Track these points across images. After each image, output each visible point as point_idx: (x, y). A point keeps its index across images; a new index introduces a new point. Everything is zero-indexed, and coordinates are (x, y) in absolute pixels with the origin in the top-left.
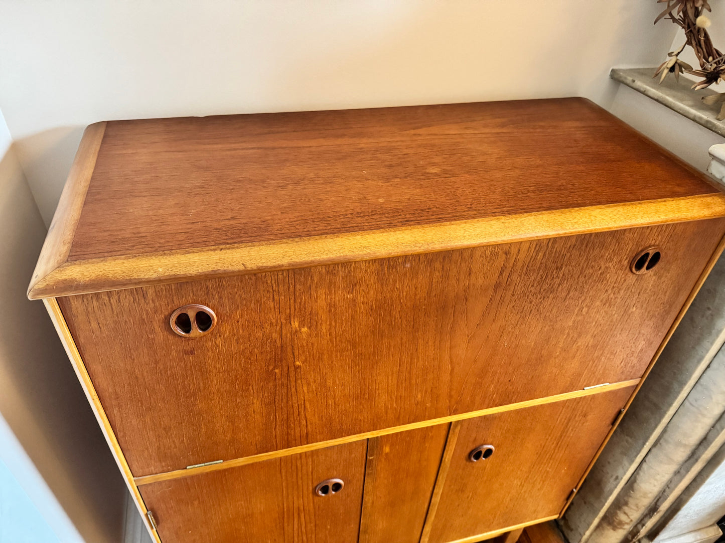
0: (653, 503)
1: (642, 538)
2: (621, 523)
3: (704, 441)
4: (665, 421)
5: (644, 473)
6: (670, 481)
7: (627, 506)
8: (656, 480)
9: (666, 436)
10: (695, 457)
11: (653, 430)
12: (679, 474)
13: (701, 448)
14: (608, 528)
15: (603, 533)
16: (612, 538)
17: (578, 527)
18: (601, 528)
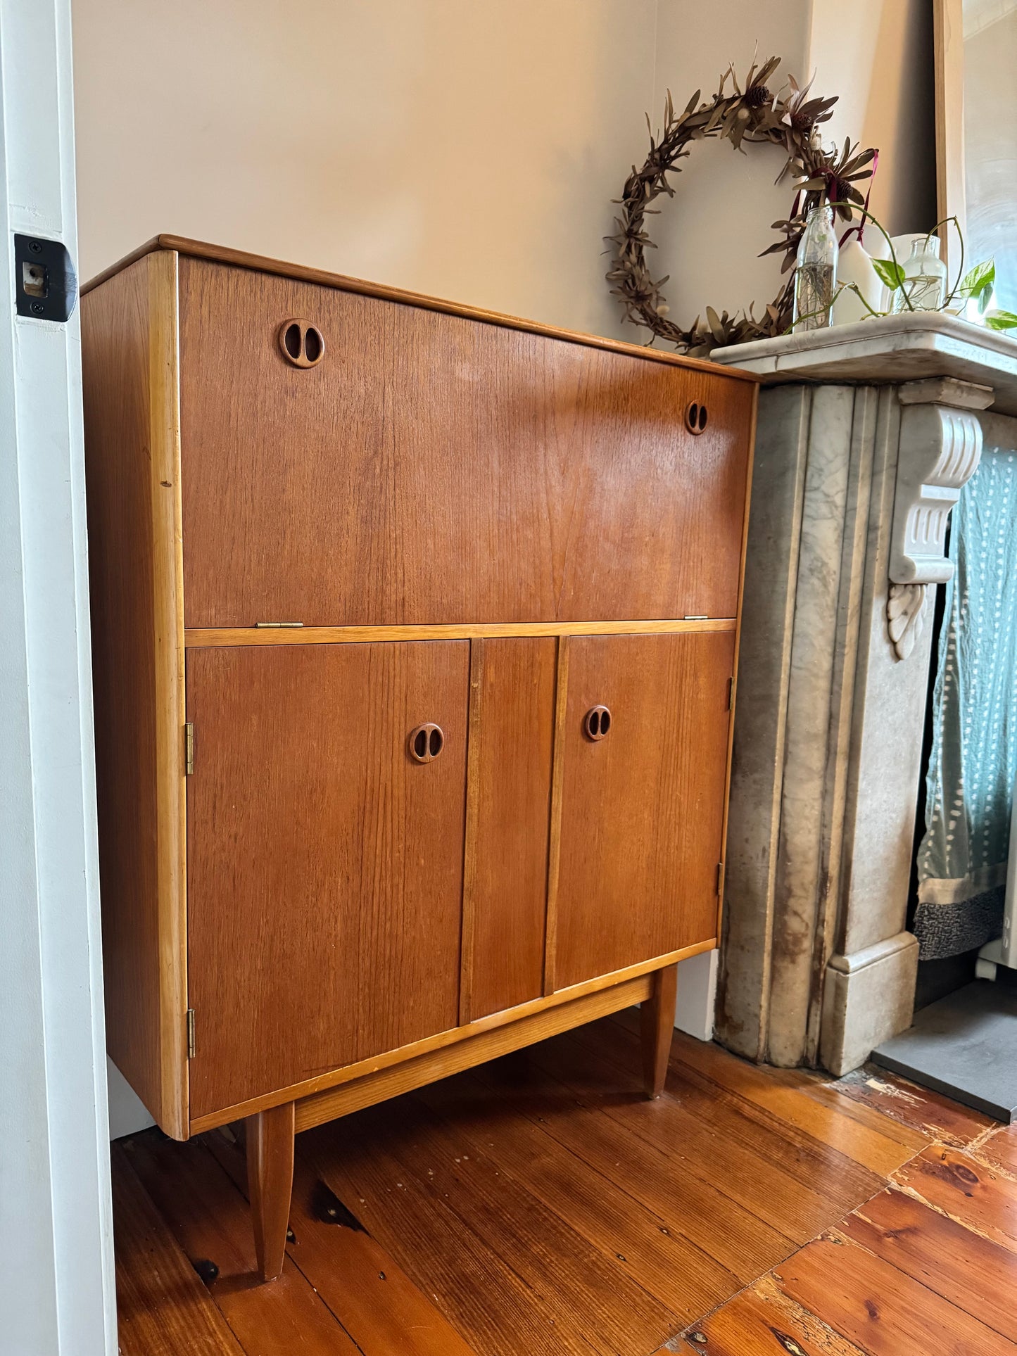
0: (820, 871)
1: (832, 957)
2: (797, 940)
3: (832, 720)
4: (782, 709)
5: (791, 816)
6: (823, 814)
7: (794, 896)
8: (807, 818)
9: (792, 736)
10: (832, 751)
11: (775, 733)
12: (826, 794)
13: (832, 732)
14: (785, 964)
15: (783, 984)
16: (797, 985)
17: (749, 1005)
18: (777, 975)
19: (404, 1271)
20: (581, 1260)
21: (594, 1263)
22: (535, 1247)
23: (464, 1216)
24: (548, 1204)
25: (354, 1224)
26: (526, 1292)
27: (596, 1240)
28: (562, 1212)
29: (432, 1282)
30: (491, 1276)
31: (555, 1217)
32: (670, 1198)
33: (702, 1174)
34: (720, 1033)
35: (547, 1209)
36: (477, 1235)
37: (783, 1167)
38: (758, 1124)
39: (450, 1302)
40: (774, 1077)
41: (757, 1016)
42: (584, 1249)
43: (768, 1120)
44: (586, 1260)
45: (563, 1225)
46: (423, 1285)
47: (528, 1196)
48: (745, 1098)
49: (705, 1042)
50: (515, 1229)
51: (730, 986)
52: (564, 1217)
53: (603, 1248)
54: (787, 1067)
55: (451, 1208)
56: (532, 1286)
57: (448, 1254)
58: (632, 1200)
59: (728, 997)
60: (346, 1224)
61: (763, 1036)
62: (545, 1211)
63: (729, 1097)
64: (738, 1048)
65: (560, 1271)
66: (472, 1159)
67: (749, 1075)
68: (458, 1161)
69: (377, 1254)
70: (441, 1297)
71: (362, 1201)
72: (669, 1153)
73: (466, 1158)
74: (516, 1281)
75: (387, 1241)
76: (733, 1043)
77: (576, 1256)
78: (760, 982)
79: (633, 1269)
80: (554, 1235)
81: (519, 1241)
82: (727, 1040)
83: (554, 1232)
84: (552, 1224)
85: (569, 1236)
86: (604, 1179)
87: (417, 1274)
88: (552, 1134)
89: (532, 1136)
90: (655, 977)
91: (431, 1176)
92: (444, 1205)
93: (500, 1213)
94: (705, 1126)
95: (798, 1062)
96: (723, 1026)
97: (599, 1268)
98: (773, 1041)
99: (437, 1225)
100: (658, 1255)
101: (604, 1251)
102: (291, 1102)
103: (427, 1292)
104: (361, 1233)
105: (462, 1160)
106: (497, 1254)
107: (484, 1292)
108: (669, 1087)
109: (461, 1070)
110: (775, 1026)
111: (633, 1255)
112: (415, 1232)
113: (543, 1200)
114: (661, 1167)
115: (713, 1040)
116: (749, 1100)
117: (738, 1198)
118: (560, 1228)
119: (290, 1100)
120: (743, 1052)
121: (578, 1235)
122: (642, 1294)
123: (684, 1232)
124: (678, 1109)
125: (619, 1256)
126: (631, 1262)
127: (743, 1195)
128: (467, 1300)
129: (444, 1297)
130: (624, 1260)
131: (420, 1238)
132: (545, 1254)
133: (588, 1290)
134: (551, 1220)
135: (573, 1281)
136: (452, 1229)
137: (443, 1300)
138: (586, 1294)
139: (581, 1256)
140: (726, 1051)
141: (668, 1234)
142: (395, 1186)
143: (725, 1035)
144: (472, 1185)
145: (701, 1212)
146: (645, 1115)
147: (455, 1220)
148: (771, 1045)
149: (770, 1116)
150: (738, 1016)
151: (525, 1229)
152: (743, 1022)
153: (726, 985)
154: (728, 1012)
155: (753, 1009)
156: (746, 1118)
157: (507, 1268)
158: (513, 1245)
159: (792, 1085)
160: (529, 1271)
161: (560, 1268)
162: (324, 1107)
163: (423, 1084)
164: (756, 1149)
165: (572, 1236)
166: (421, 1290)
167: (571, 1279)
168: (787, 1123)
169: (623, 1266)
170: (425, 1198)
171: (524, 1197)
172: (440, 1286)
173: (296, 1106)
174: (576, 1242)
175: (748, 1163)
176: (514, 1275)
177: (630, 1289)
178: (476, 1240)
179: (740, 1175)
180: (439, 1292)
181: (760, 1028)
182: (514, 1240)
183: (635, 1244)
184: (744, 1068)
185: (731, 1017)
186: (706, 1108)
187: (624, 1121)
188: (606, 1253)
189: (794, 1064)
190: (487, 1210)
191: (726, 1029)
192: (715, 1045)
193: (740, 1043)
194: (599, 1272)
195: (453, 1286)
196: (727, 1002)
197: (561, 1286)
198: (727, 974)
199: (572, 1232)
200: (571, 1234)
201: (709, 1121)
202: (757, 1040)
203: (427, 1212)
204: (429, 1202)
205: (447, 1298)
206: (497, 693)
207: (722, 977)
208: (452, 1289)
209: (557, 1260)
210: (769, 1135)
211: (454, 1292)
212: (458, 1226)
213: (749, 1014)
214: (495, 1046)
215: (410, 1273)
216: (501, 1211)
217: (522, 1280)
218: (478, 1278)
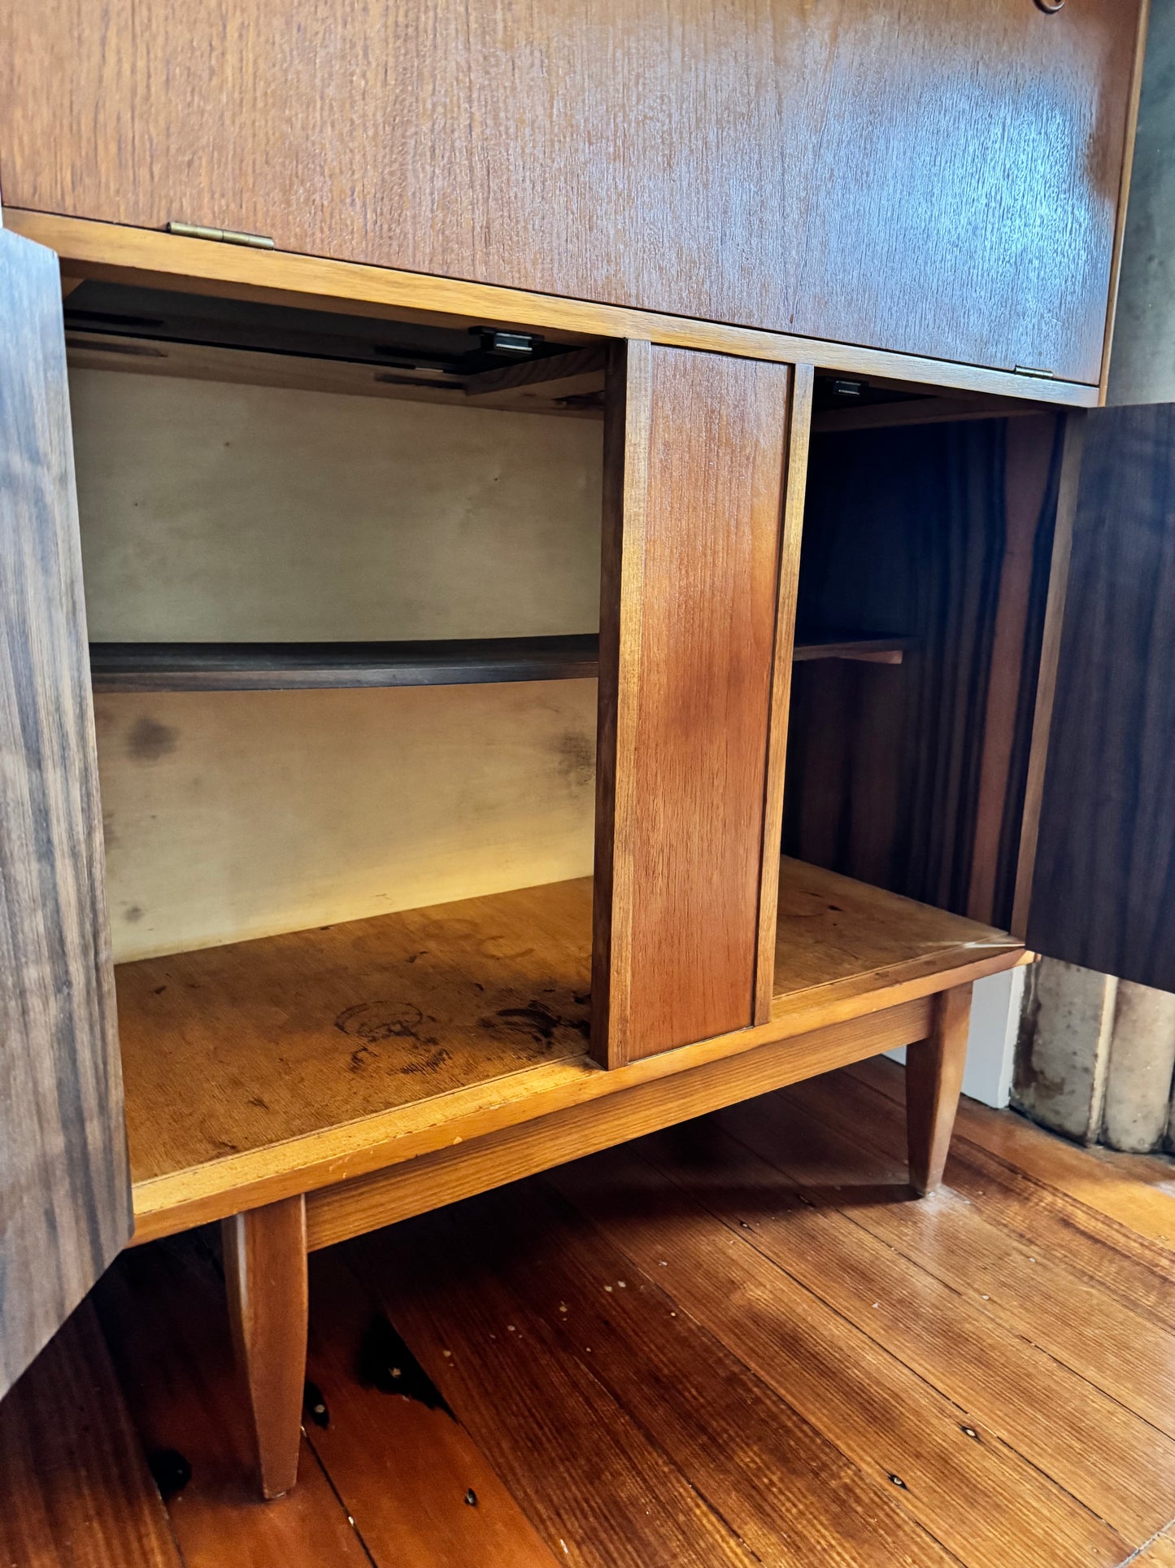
15: (1135, 1021)
16: (1160, 1024)
17: (1075, 1053)
18: (1125, 1008)
19: (509, 1489)
20: (824, 1483)
21: (847, 1488)
22: (741, 1454)
23: (617, 1388)
24: (762, 1373)
25: (431, 1397)
26: (727, 1543)
27: (848, 1446)
28: (786, 1389)
29: (559, 1515)
30: (664, 1508)
31: (774, 1398)
32: (971, 1369)
33: (1022, 1327)
34: (1022, 1095)
35: (759, 1382)
36: (640, 1426)
37: (1164, 1321)
38: (1104, 1244)
39: (589, 1558)
40: (1117, 1166)
41: (1088, 1071)
42: (829, 1462)
43: (1122, 1240)
44: (833, 1483)
45: (789, 1412)
46: (543, 1521)
47: (725, 1355)
48: (1075, 1200)
49: (996, 1109)
50: (707, 1417)
51: (1042, 1022)
52: (789, 1398)
53: (862, 1459)
54: (1135, 1152)
55: (596, 1374)
56: (740, 1532)
57: (589, 1460)
58: (906, 1371)
59: (1039, 1041)
60: (416, 1395)
61: (1097, 1103)
62: (757, 1386)
63: (1049, 1198)
64: (1053, 1119)
65: (788, 1505)
66: (631, 1286)
67: (1075, 1162)
68: (609, 1289)
69: (465, 1455)
70: (573, 1545)
71: (448, 1354)
72: (961, 1289)
73: (622, 1285)
74: (709, 1521)
75: (484, 1430)
76: (1044, 1111)
77: (816, 1475)
78: (1097, 1018)
79: (920, 1505)
80: (775, 1432)
81: (713, 1439)
82: (1033, 1107)
83: (775, 1425)
84: (769, 1409)
85: (800, 1434)
86: (855, 1331)
87: (534, 1497)
88: (762, 1248)
89: (730, 1252)
90: (937, 1001)
91: (565, 1314)
92: (583, 1367)
93: (680, 1387)
94: (1015, 1244)
95: (1154, 1144)
96: (1028, 1086)
97: (858, 1500)
98: (1112, 1112)
99: (571, 1402)
100: (964, 1479)
101: (864, 1466)
102: (298, 1197)
103: (550, 1535)
104: (440, 1415)
105: (616, 1288)
106: (675, 1463)
107: (652, 1539)
108: (950, 1178)
109: (612, 1144)
110: (1119, 1089)
111: (916, 1476)
112: (533, 1415)
113: (752, 1365)
114: (949, 1313)
115: (1010, 1107)
116: (1083, 1204)
117: (1091, 1373)
118: (784, 1418)
119: (295, 1193)
120: (1060, 1126)
121: (817, 1433)
122: (941, 1558)
123: (1004, 1435)
124: (967, 1213)
125: (892, 1478)
126: (916, 1491)
127: (1100, 1369)
128: (620, 1554)
129: (579, 1545)
130: (903, 1486)
131: (541, 1428)
132: (759, 1468)
133: (841, 1545)
134: (768, 1402)
135: (814, 1526)
136: (595, 1411)
137: (577, 1552)
138: (839, 1554)
139: (823, 1475)
140: (1033, 1124)
141: (976, 1437)
142: (504, 1330)
143: (1029, 1098)
144: (631, 1333)
145: (1030, 1398)
146: (915, 1223)
147: (601, 1395)
148: (1108, 1118)
149: (1123, 1230)
150: (1054, 1071)
151: (724, 1419)
152: (1063, 1080)
153: (1035, 1024)
154: (1036, 1062)
155: (1081, 1061)
156: (1083, 1233)
157: (693, 1493)
158: (703, 1447)
159: (1147, 1180)
160: (731, 1502)
161: (788, 1499)
162: (365, 1204)
163: (546, 1166)
164: (1108, 1288)
165: (806, 1435)
166: (537, 1529)
167: (809, 1521)
168: (1153, 1244)
169: (901, 1498)
170: (552, 1353)
171: (720, 1359)
172: (573, 1524)
173: (307, 1202)
174: (813, 1447)
175: (1101, 1311)
176: (704, 1508)
177: (921, 1548)
178: (638, 1437)
179: (1088, 1332)
180: (571, 1535)
181: (1092, 1089)
182: (705, 1438)
183: (918, 1456)
184: (1066, 1152)
185: (1042, 1072)
186: (1013, 1212)
187: (880, 1231)
188: (870, 1471)
189: (1146, 1147)
190: (657, 1380)
191: (1031, 1091)
192: (1013, 1114)
193: (1057, 1113)
194: (859, 1509)
195: (597, 1525)
196: (1036, 1048)
197: (792, 1535)
198: (1038, 1006)
199: (805, 1428)
200: (802, 1431)
201: (1022, 1236)
202: (1087, 1108)
203: (554, 1379)
204: (558, 1361)
205: (584, 1548)
206: (675, 462)
207: (1029, 1010)
208: (594, 1529)
209: (781, 1480)
210: (1126, 1264)
211: (597, 1537)
212: (608, 1407)
213: (1074, 1067)
214: (670, 1105)
215: (520, 1495)
216: (681, 1383)
217: (721, 1518)
218: (642, 1511)
